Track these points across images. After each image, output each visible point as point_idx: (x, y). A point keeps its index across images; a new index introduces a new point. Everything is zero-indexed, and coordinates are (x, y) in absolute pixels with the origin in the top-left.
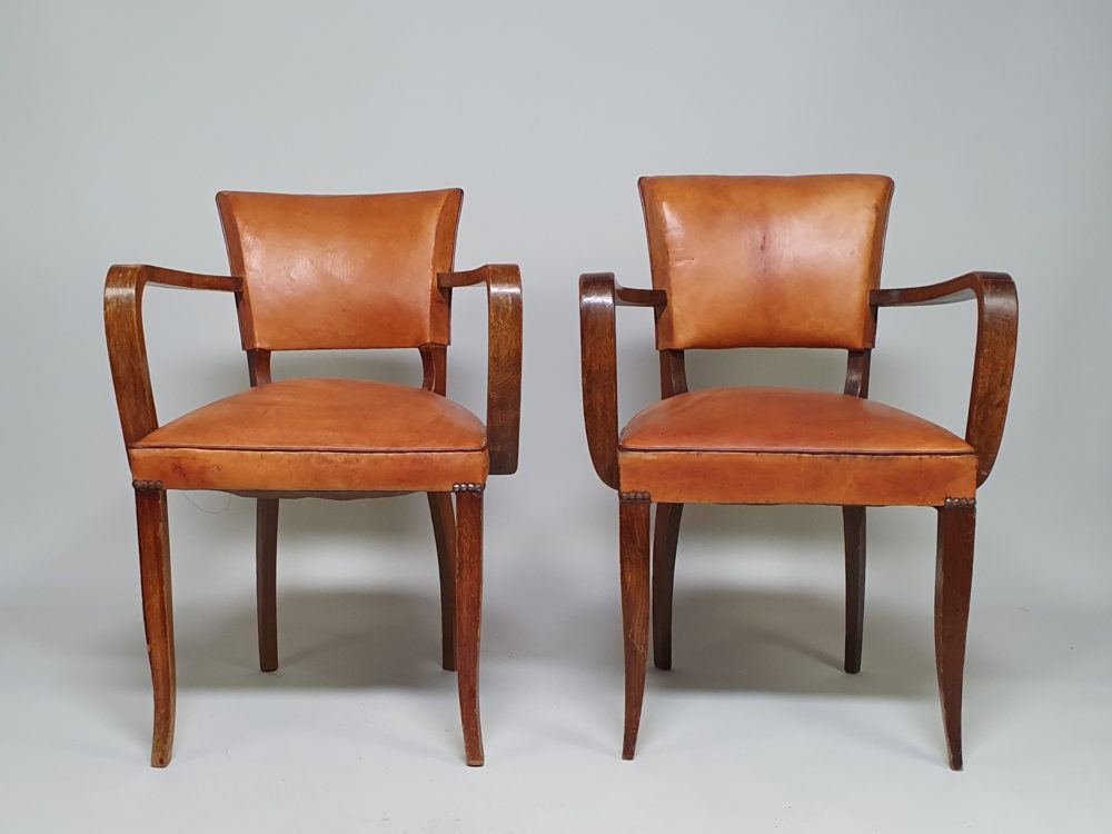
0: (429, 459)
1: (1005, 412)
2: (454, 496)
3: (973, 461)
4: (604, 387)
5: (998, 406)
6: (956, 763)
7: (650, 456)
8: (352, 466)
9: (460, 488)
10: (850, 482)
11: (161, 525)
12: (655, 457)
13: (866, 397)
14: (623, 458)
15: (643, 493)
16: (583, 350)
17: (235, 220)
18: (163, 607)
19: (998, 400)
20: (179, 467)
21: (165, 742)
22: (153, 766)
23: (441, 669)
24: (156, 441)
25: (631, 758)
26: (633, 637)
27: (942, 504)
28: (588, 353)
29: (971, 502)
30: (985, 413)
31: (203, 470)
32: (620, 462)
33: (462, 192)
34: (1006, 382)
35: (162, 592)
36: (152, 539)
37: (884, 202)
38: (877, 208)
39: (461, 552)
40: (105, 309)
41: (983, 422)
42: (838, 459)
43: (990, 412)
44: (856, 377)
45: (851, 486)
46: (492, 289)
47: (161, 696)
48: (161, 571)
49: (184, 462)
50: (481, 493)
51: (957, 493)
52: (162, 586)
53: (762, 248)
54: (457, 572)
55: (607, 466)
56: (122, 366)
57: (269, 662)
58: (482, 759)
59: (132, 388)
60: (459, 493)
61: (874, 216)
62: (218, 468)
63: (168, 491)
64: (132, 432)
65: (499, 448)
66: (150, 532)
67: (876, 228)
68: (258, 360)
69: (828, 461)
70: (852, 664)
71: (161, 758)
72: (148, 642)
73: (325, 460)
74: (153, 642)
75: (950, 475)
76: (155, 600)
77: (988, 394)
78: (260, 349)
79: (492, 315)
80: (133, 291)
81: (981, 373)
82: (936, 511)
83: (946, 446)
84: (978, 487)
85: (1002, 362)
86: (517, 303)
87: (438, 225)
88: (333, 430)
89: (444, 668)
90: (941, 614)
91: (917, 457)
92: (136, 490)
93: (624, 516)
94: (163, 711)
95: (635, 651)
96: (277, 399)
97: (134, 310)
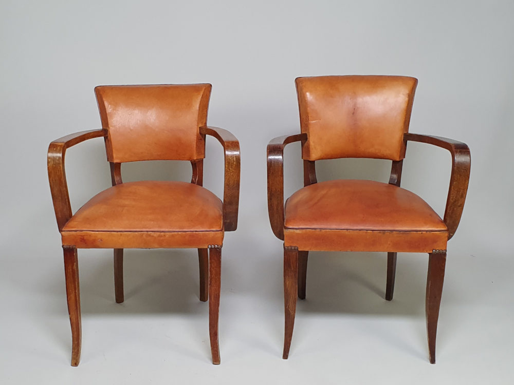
0: (197, 234)
1: (463, 209)
2: (208, 249)
3: (446, 234)
4: (278, 197)
5: (459, 206)
6: (433, 361)
7: (298, 231)
8: (162, 238)
9: (211, 247)
10: (389, 243)
11: (75, 264)
12: (301, 232)
13: (399, 186)
14: (286, 232)
15: (295, 247)
16: (268, 182)
17: (104, 103)
18: (76, 299)
19: (459, 204)
20: (83, 239)
21: (77, 356)
22: (72, 366)
23: (199, 300)
24: (72, 228)
25: (287, 358)
26: (289, 308)
27: (431, 252)
28: (270, 183)
29: (444, 251)
30: (453, 210)
31: (94, 241)
32: (285, 233)
33: (211, 85)
34: (463, 196)
35: (75, 293)
36: (71, 270)
37: (412, 93)
38: (409, 95)
39: (211, 274)
40: (48, 165)
41: (452, 213)
42: (384, 233)
43: (455, 209)
44: (395, 176)
45: (389, 244)
46: (226, 152)
47: (75, 336)
48: (75, 283)
49: (85, 238)
50: (220, 249)
51: (438, 248)
52: (75, 289)
53: (353, 113)
54: (209, 283)
55: (278, 231)
56: (56, 189)
57: (120, 298)
58: (219, 362)
59: (60, 198)
60: (211, 249)
61: (407, 99)
62: (101, 240)
63: (78, 249)
64: (60, 216)
65: (228, 221)
66: (70, 267)
67: (408, 104)
68: (115, 168)
69: (380, 234)
70: (389, 296)
71: (75, 362)
72: (69, 314)
73: (150, 235)
74: (71, 313)
75: (435, 240)
76: (72, 296)
77: (455, 202)
78: (116, 163)
79: (227, 166)
80: (60, 155)
81: (452, 191)
82: (428, 255)
83: (434, 226)
84: (448, 240)
85: (462, 188)
86: (238, 159)
87: (200, 104)
88: (153, 221)
89: (200, 300)
90: (429, 299)
91: (421, 232)
92: (64, 249)
93: (286, 257)
94: (76, 343)
95: (290, 314)
96: (127, 202)
97: (61, 165)
